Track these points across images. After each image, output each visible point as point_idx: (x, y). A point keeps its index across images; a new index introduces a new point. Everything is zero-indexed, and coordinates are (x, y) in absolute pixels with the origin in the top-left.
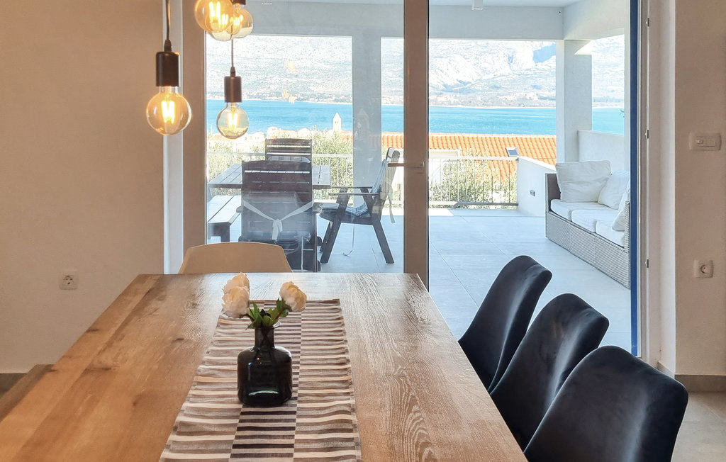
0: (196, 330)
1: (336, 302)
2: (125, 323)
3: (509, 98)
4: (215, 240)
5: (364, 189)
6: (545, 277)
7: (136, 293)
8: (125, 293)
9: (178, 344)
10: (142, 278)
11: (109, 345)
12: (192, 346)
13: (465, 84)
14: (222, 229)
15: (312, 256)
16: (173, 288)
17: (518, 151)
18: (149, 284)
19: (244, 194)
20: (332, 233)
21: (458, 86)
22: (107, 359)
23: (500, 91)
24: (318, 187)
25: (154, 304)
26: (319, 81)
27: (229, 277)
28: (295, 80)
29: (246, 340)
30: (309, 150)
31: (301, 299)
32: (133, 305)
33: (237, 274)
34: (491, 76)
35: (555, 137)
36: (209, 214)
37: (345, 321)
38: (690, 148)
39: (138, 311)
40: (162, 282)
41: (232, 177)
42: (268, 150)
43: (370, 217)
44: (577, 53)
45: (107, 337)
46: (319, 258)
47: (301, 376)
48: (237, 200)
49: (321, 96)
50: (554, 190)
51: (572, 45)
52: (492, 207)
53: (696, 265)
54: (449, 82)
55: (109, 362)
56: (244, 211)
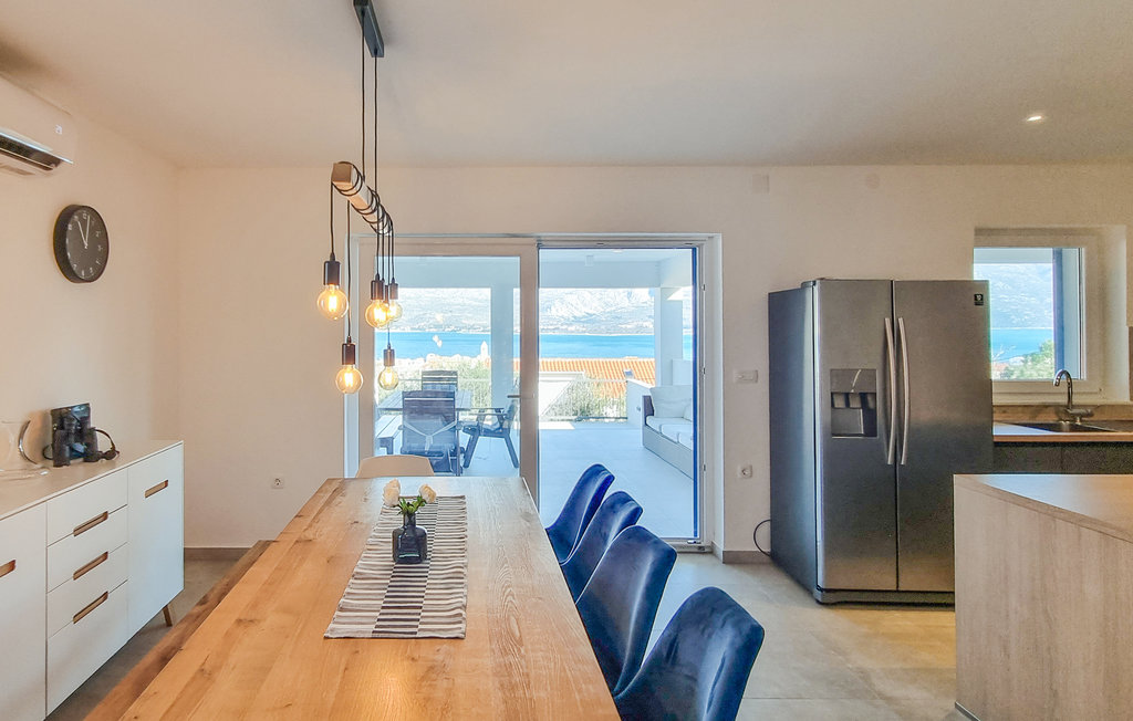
0: (367, 516)
1: (462, 497)
2: (320, 512)
3: (628, 326)
4: (383, 452)
5: (498, 410)
6: (610, 480)
7: (326, 492)
8: (320, 491)
9: (355, 525)
10: (330, 481)
11: (310, 526)
12: (363, 526)
13: (591, 315)
14: (387, 442)
15: (455, 462)
16: (351, 488)
17: (634, 372)
18: (335, 485)
19: (404, 414)
20: (472, 444)
21: (584, 317)
22: (310, 535)
23: (622, 321)
24: (459, 410)
25: (338, 499)
26: (470, 315)
27: (388, 480)
28: (450, 314)
29: (398, 522)
30: (456, 379)
31: (433, 495)
32: (325, 499)
33: (393, 479)
34: (613, 308)
35: (653, 360)
36: (377, 431)
37: (467, 510)
38: (734, 381)
39: (328, 503)
40: (344, 482)
41: (396, 402)
42: (423, 379)
43: (501, 432)
44: (670, 299)
45: (309, 520)
46: (462, 465)
47: (433, 546)
48: (399, 419)
49: (472, 327)
50: (649, 409)
51: (665, 292)
52: (607, 420)
53: (739, 470)
54: (577, 314)
55: (311, 537)
56: (402, 428)
